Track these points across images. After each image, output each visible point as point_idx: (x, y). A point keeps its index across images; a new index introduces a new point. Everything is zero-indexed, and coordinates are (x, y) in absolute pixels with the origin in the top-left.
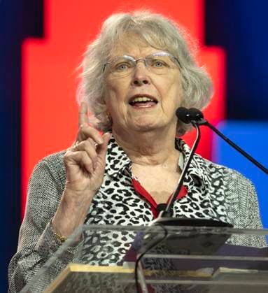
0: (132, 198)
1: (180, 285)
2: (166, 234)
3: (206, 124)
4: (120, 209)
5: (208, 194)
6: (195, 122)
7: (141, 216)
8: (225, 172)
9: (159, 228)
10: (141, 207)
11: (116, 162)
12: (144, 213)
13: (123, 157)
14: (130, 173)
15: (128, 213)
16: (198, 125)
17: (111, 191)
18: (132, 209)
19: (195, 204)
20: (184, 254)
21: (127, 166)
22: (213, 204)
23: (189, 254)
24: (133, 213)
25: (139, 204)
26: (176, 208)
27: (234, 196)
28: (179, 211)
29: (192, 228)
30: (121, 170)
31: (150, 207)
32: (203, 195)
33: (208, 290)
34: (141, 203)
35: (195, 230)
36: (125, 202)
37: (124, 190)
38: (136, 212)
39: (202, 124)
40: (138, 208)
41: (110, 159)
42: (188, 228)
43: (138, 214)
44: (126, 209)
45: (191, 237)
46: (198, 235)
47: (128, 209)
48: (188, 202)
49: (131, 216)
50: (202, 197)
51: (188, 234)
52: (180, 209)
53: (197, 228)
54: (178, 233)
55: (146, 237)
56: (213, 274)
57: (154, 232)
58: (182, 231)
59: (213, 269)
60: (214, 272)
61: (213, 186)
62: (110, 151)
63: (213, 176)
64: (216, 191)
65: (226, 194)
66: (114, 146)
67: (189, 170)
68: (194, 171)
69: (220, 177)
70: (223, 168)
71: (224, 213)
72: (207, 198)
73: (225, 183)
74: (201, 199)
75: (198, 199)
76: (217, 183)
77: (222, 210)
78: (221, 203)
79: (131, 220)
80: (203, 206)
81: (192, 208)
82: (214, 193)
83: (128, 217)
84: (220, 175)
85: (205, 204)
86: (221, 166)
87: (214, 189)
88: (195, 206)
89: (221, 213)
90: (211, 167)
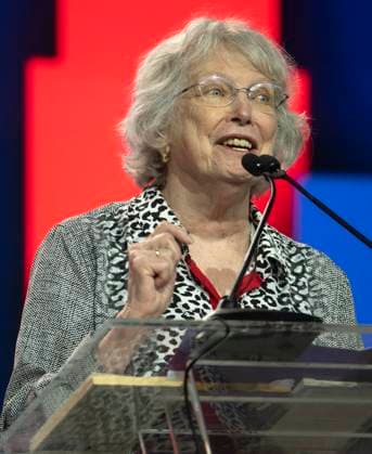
0: (185, 285)
1: (246, 405)
2: (228, 331)
5: (288, 286)
7: (197, 310)
9: (218, 322)
10: (197, 297)
12: (201, 307)
15: (179, 305)
16: (273, 178)
18: (185, 300)
19: (271, 298)
20: (253, 360)
22: (294, 299)
23: (259, 360)
25: (194, 293)
26: (245, 303)
28: (249, 307)
29: (264, 323)
32: (281, 286)
33: (285, 412)
34: (197, 292)
35: (268, 326)
36: (175, 289)
38: (190, 305)
39: (278, 178)
40: (193, 298)
42: (259, 323)
43: (193, 307)
45: (265, 335)
46: (272, 334)
47: (180, 300)
48: (260, 295)
49: (184, 310)
50: (280, 289)
51: (258, 331)
52: (250, 305)
53: (271, 323)
54: (244, 331)
55: (200, 336)
56: (293, 388)
57: (212, 328)
58: (251, 327)
59: (292, 381)
60: (295, 384)
61: (293, 273)
62: (156, 216)
63: (293, 259)
64: (297, 281)
65: (311, 283)
66: (162, 209)
67: (266, 250)
68: (273, 253)
69: (302, 261)
70: (307, 248)
71: (309, 312)
72: (286, 291)
73: (308, 269)
74: (279, 291)
75: (274, 290)
76: (299, 270)
77: (306, 307)
78: (305, 298)
79: (183, 316)
80: (281, 303)
81: (266, 304)
82: (295, 285)
83: (178, 311)
84: (302, 258)
85: (285, 299)
86: (303, 245)
87: (294, 278)
88: (270, 301)
89: (305, 311)
90: (290, 246)
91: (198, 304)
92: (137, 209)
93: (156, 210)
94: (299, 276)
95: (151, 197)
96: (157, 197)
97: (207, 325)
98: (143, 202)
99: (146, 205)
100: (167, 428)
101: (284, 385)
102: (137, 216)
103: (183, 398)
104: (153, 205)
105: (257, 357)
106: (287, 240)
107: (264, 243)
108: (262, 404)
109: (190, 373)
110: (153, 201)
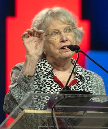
0: (54, 84)
1: (70, 119)
2: (65, 97)
3: (81, 52)
4: (49, 88)
5: (85, 83)
6: (76, 51)
7: (58, 91)
8: (91, 74)
9: (62, 94)
10: (58, 87)
11: (47, 69)
13: (50, 67)
14: (53, 73)
15: (52, 90)
16: (78, 52)
17: (45, 81)
18: (54, 88)
19: (80, 87)
20: (72, 105)
21: (52, 70)
22: (87, 87)
23: (74, 105)
24: (54, 90)
26: (72, 88)
27: (95, 84)
30: (49, 72)
31: (61, 87)
32: (83, 83)
33: (82, 120)
35: (77, 95)
36: (51, 85)
37: (50, 80)
38: (55, 90)
39: (79, 52)
40: (56, 88)
41: (44, 67)
42: (74, 95)
44: (51, 88)
45: (75, 98)
46: (78, 97)
48: (77, 86)
50: (82, 84)
51: (73, 97)
52: (73, 88)
54: (70, 97)
55: (56, 98)
56: (84, 114)
57: (60, 96)
58: (71, 96)
60: (85, 112)
62: (44, 64)
63: (86, 75)
65: (92, 83)
66: (46, 62)
67: (78, 73)
68: (80, 73)
70: (90, 72)
74: (82, 85)
76: (88, 79)
78: (90, 87)
80: (83, 88)
81: (78, 88)
83: (52, 91)
84: (89, 75)
85: (84, 87)
87: (87, 81)
88: (80, 88)
89: (90, 91)
90: (85, 71)
91: (58, 89)
92: (39, 62)
93: (44, 62)
100: (47, 125)
101: (81, 113)
102: (39, 64)
103: (51, 117)
104: (43, 61)
106: (84, 70)
107: (77, 71)
108: (75, 118)
109: (53, 109)
110: (43, 59)
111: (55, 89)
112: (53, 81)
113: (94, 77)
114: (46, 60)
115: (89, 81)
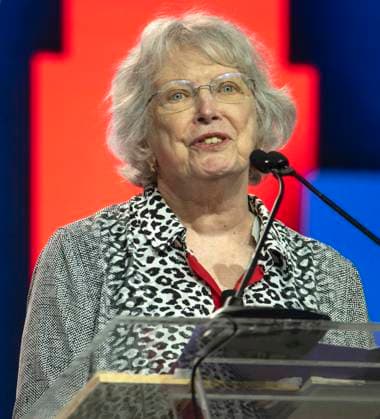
0: (185, 281)
1: (254, 403)
2: (235, 329)
4: (169, 297)
5: (293, 279)
6: (276, 170)
7: (197, 307)
9: (226, 320)
10: (198, 293)
11: (163, 229)
12: (201, 303)
13: (174, 222)
14: (184, 244)
15: (179, 302)
16: (281, 175)
17: (155, 271)
18: (185, 296)
19: (274, 292)
20: (261, 357)
21: (180, 234)
22: (299, 293)
23: (267, 358)
24: (186, 302)
25: (195, 289)
26: (247, 297)
27: (328, 280)
28: (252, 302)
29: (272, 321)
30: (170, 241)
31: (210, 293)
32: (285, 280)
33: (292, 410)
34: (199, 287)
35: (275, 323)
36: (175, 286)
37: (174, 269)
38: (191, 301)
39: (286, 175)
40: (193, 294)
41: (154, 225)
42: (267, 321)
43: (193, 303)
44: (177, 296)
45: (271, 333)
46: (281, 331)
47: (180, 297)
48: (263, 289)
49: (183, 306)
50: (284, 283)
51: (266, 329)
52: (252, 298)
53: (279, 321)
54: (252, 328)
55: (207, 333)
56: (301, 387)
57: (220, 325)
58: (260, 325)
59: (301, 379)
60: (304, 382)
61: (299, 267)
62: (154, 213)
63: (300, 253)
64: (303, 275)
65: (318, 277)
66: (160, 206)
67: (267, 242)
68: (274, 245)
69: (309, 254)
70: (313, 242)
71: (314, 306)
72: (290, 284)
73: (315, 263)
74: (283, 285)
75: (278, 284)
76: (305, 263)
77: (312, 302)
78: (311, 292)
79: (183, 312)
80: (285, 296)
81: (269, 298)
82: (301, 278)
83: (178, 307)
84: (309, 251)
85: (289, 293)
86: (310, 239)
87: (300, 271)
88: (273, 295)
89: (310, 306)
90: (296, 239)
91: (198, 300)
92: (136, 207)
93: (154, 207)
94: (304, 270)
95: (149, 195)
96: (155, 194)
97: (215, 322)
98: (143, 200)
99: (145, 203)
101: (292, 383)
102: (136, 214)
103: (190, 396)
105: (264, 355)
106: (293, 234)
108: (270, 402)
109: (198, 371)
110: (151, 198)
111: (191, 297)
112: (182, 271)
113: (325, 258)
114: (163, 201)
115: (309, 273)
